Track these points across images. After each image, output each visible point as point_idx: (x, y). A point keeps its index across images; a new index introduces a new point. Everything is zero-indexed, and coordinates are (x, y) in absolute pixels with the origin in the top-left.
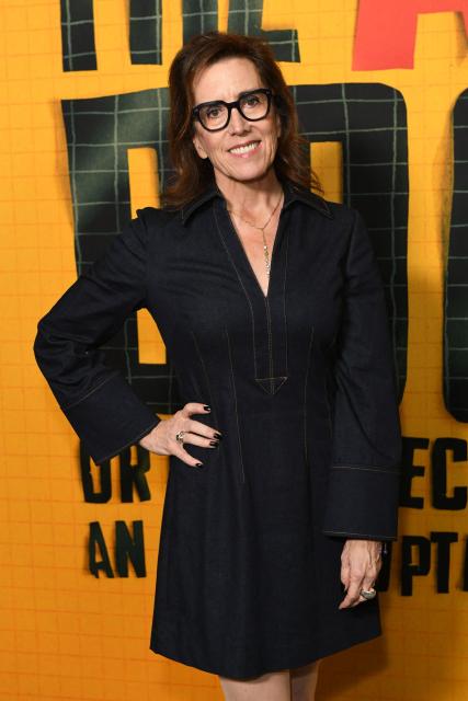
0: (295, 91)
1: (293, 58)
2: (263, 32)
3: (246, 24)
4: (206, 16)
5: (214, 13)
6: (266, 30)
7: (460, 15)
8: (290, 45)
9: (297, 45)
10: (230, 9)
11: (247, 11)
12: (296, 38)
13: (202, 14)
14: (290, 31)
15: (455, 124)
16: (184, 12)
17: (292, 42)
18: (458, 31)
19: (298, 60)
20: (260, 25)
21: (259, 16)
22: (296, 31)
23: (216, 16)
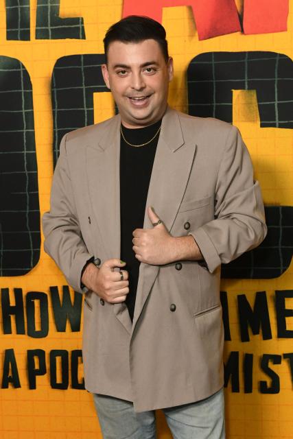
0: (82, 58)
1: (81, 36)
2: (61, 19)
3: (49, 13)
4: (21, 8)
5: (27, 6)
6: (62, 17)
7: (190, 8)
8: (79, 28)
9: (83, 28)
10: (38, 4)
11: (49, 5)
12: (82, 23)
13: (19, 6)
14: (79, 18)
15: (188, 80)
16: (7, 5)
17: (80, 26)
18: (189, 19)
19: (84, 37)
20: (58, 15)
21: (58, 8)
22: (82, 18)
23: (29, 8)
